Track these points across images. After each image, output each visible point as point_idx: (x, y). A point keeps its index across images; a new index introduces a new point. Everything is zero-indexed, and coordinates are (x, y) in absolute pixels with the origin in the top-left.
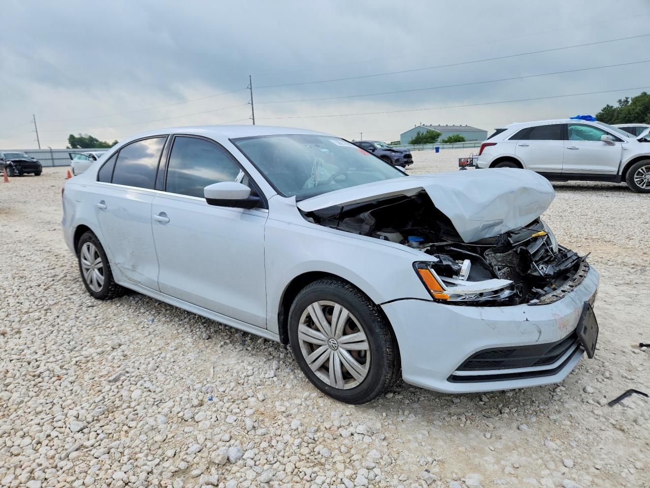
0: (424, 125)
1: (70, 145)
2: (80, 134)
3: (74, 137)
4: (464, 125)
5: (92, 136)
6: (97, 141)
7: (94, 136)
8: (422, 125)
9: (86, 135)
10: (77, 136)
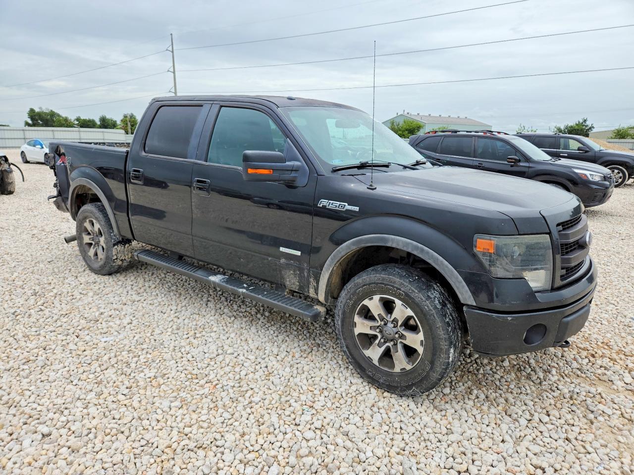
0: (408, 113)
1: (30, 119)
2: (40, 108)
3: (34, 110)
4: (462, 116)
5: (53, 110)
6: (59, 115)
7: (56, 111)
8: (406, 113)
9: (47, 109)
10: (37, 110)
